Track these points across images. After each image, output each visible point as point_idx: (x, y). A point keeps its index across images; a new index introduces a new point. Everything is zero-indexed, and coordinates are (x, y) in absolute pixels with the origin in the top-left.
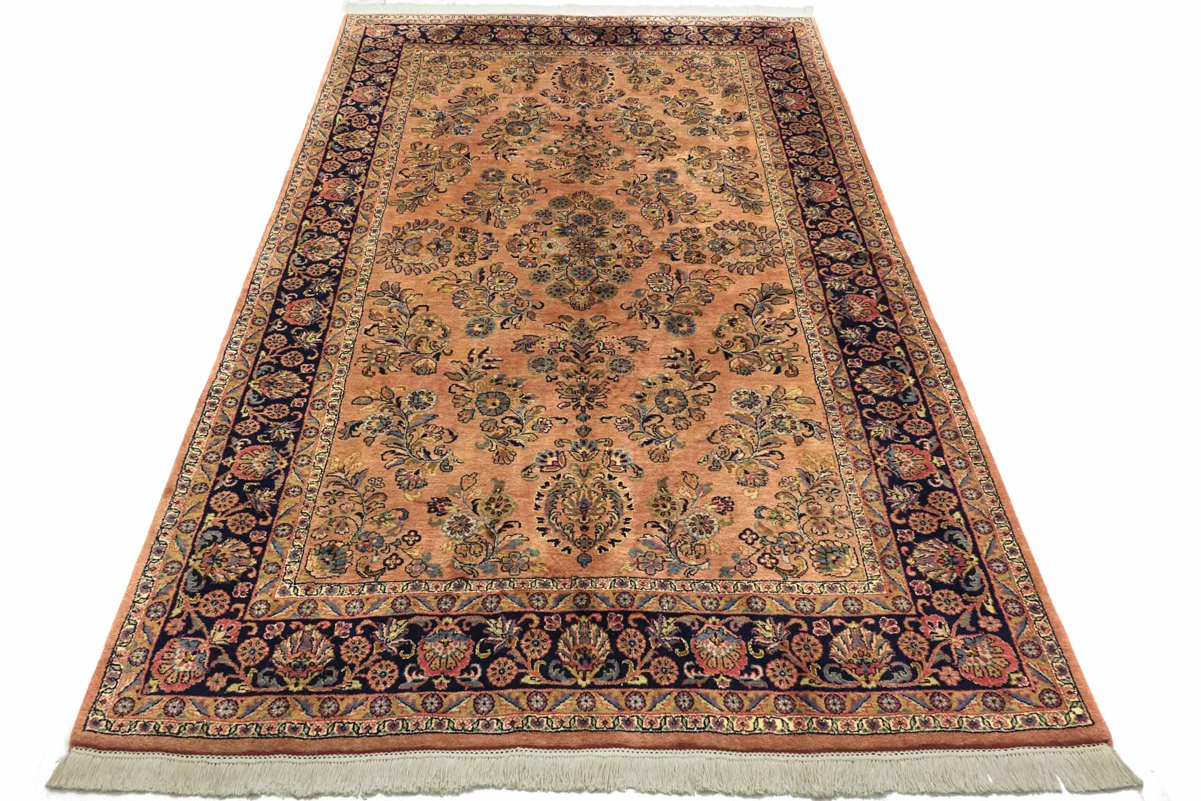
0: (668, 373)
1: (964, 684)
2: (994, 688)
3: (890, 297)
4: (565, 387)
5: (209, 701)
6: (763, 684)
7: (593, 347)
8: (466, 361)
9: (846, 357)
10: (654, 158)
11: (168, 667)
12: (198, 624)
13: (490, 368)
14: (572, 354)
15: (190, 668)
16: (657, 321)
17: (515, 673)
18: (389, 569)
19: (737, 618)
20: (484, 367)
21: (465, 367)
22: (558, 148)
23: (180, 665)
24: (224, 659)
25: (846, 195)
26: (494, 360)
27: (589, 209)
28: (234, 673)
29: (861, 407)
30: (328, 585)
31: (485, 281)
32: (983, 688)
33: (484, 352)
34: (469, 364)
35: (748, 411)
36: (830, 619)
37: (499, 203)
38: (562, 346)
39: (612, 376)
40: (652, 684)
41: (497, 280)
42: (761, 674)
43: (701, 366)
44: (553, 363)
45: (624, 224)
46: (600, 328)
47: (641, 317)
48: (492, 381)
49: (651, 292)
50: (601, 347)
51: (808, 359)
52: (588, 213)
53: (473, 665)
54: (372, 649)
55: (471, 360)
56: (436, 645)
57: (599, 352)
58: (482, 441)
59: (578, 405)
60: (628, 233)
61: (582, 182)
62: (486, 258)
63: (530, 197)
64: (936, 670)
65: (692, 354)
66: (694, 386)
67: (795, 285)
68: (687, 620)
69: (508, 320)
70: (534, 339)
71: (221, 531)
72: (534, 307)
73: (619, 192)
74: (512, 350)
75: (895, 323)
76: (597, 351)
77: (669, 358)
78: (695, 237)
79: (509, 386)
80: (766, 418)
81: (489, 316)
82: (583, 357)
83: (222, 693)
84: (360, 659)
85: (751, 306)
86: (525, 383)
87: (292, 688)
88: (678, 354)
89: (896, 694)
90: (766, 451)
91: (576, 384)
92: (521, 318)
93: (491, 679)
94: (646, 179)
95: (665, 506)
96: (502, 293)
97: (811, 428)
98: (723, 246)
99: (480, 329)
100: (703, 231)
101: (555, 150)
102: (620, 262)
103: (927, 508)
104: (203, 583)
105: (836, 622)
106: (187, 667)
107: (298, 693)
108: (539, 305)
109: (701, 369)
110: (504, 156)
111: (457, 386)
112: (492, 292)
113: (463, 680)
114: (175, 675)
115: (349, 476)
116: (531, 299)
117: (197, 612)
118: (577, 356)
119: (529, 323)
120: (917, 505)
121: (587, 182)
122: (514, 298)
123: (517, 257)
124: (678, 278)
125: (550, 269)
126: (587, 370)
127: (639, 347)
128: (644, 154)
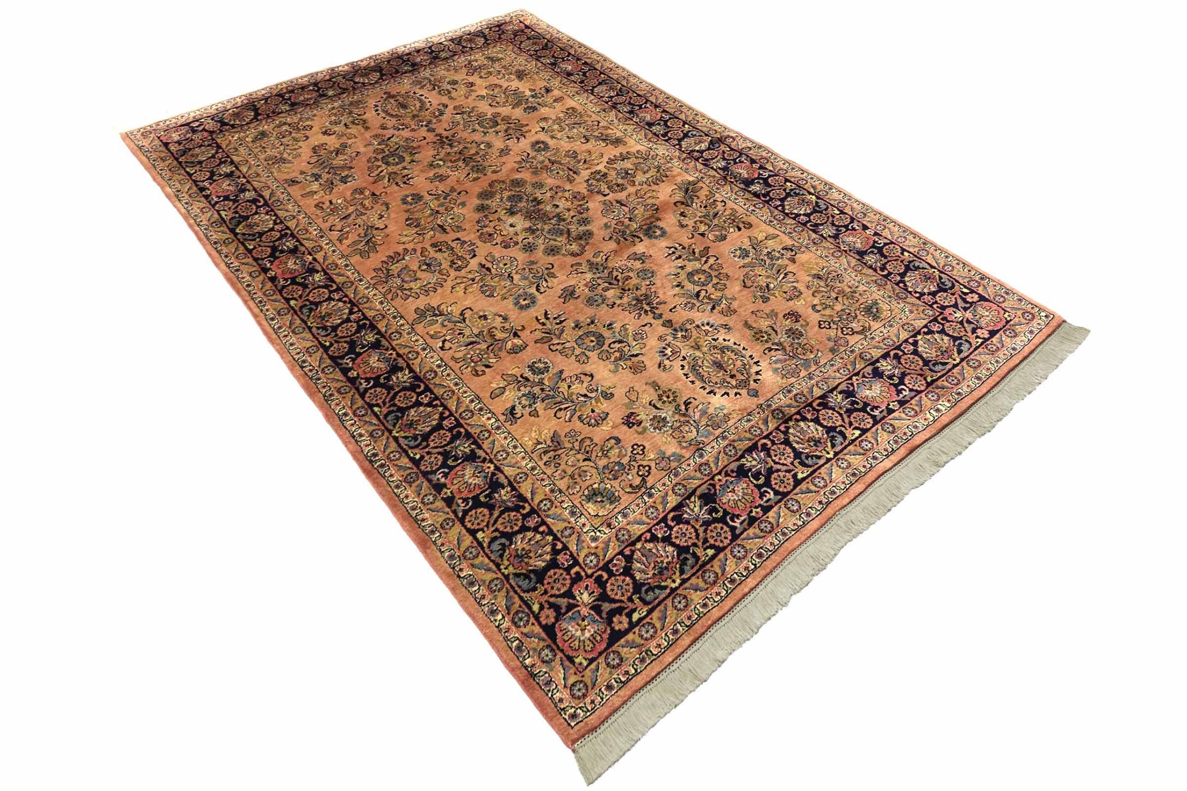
0: (680, 263)
1: (993, 333)
2: (1004, 327)
3: (754, 157)
4: (626, 305)
5: (630, 637)
6: (913, 394)
7: (615, 274)
8: (540, 327)
9: (767, 202)
10: (518, 139)
11: (577, 643)
12: (563, 602)
13: (561, 322)
14: (606, 284)
15: (592, 630)
16: (638, 237)
17: (790, 477)
18: (647, 476)
19: (865, 370)
20: (557, 324)
21: (543, 330)
22: (441, 160)
23: (583, 634)
24: (606, 607)
25: (664, 111)
26: (559, 315)
27: (511, 190)
28: (625, 608)
29: (805, 224)
30: (619, 513)
31: (493, 271)
32: (1001, 329)
33: (546, 314)
34: (544, 327)
35: (749, 259)
36: (906, 341)
37: (440, 216)
38: (594, 283)
39: (648, 283)
40: (864, 431)
41: (501, 265)
42: (907, 389)
43: (694, 249)
44: (601, 296)
45: (548, 189)
46: (606, 259)
47: (626, 240)
48: (574, 329)
49: (615, 222)
50: (621, 270)
51: (748, 214)
52: (513, 193)
53: (762, 490)
54: (693, 527)
55: (544, 324)
56: (728, 496)
57: (622, 273)
58: (612, 367)
59: (646, 311)
60: (556, 193)
61: (485, 175)
62: (475, 256)
63: (459, 201)
64: (975, 335)
65: (680, 245)
66: (703, 263)
67: (695, 176)
68: (843, 387)
69: (538, 286)
70: (571, 288)
71: (501, 537)
72: (547, 269)
73: (519, 170)
74: (564, 303)
75: (770, 171)
76: (619, 274)
77: (670, 254)
78: (603, 176)
79: (589, 325)
80: (762, 257)
81: (522, 290)
82: (615, 282)
83: (632, 626)
84: (694, 538)
85: (683, 200)
86: (597, 317)
87: (673, 585)
88: (673, 249)
89: (972, 357)
90: (782, 276)
91: (630, 300)
92: (546, 280)
93: (781, 490)
94: (528, 154)
95: (763, 337)
96: (514, 272)
97: (792, 250)
98: (627, 173)
99: (526, 302)
100: (604, 170)
101: (441, 163)
102: (572, 213)
103: (890, 259)
104: (532, 576)
105: (911, 340)
106: (589, 631)
107: (681, 585)
108: (550, 266)
109: (696, 250)
110: (405, 183)
111: (553, 345)
112: (506, 274)
113: (767, 501)
114: (587, 642)
115: (549, 442)
116: (538, 265)
117: (551, 596)
118: (610, 284)
119: (555, 281)
120: (884, 261)
121: (489, 173)
122: (527, 270)
123: (497, 244)
124: (622, 205)
125: (531, 240)
126: (627, 288)
127: (643, 258)
128: (509, 139)
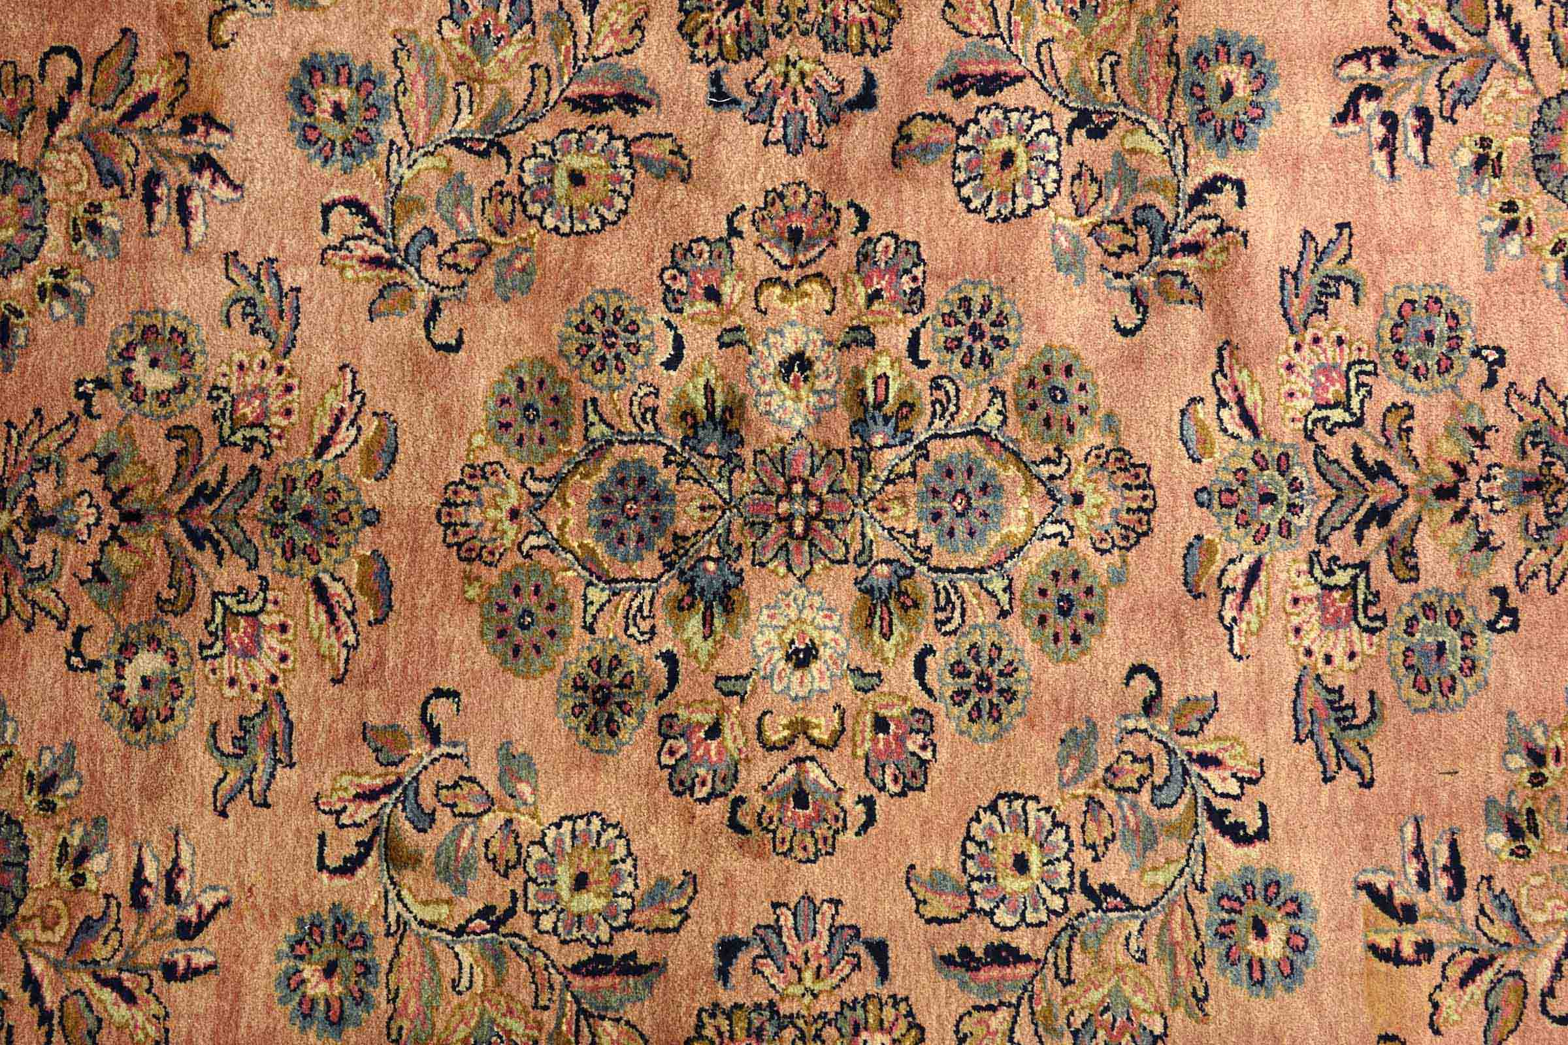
4: (1537, 557)
7: (1338, 447)
8: (1428, 974)
10: (204, 163)
13: (1455, 869)
14: (1374, 534)
16: (1213, 185)
20: (1456, 893)
21: (1455, 972)
22: (127, 649)
26: (1418, 852)
31: (1023, 941)
33: (1383, 900)
34: (1441, 956)
37: (522, 923)
38: (1342, 577)
39: (1478, 370)
41: (1013, 884)
43: (1422, 27)
44: (1429, 609)
45: (658, 314)
46: (1247, 419)
47: (1194, 248)
48: (1522, 853)
49: (1063, 203)
50: (1338, 415)
52: (587, 486)
55: (1426, 949)
57: (1359, 422)
60: (713, 295)
62: (879, 950)
63: (486, 771)
65: (1363, 55)
66: (1513, 56)
69: (1217, 817)
70: (1312, 695)
72: (1149, 707)
73: (444, 333)
74: (1367, 784)
76: (1354, 434)
79: (1538, 780)
81: (1200, 902)
82: (1382, 491)
86: (1523, 719)
88: (1367, 108)
91: (1515, 515)
92: (1206, 761)
94: (356, 206)
96: (1084, 858)
99: (1277, 932)
101: (147, 662)
102: (894, 337)
108: (1142, 686)
109: (1433, 24)
110: (187, 931)
111: (1549, 992)
112: (1078, 901)
116: (1110, 730)
118: (1381, 515)
119: (1228, 722)
122: (1109, 798)
123: (868, 803)
124: (991, 84)
125: (946, 651)
126: (1448, 474)
127: (1330, 266)
128: (185, 216)
